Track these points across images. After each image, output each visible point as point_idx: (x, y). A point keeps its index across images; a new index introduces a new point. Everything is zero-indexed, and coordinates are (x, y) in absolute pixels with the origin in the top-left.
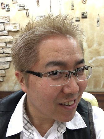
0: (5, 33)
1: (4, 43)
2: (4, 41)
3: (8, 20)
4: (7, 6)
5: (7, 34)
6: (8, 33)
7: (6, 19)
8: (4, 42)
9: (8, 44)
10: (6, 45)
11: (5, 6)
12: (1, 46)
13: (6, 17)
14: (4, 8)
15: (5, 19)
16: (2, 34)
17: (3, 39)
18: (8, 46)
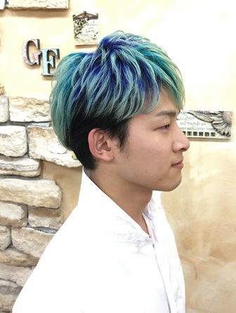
2: (18, 200)
3: (45, 116)
4: (51, 57)
6: (41, 167)
7: (41, 109)
8: (19, 204)
9: (35, 214)
10: (23, 216)
11: (40, 56)
12: (6, 219)
13: (40, 104)
14: (35, 65)
15: (36, 108)
16: (13, 170)
17: (14, 192)
18: (33, 221)
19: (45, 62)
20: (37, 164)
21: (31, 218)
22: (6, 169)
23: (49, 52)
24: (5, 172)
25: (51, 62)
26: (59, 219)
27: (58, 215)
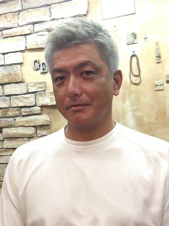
0: (37, 109)
1: (33, 129)
2: (33, 124)
3: (42, 88)
4: (44, 66)
5: (39, 112)
6: (42, 110)
7: (41, 86)
8: (33, 127)
9: (40, 130)
10: (35, 132)
11: (40, 66)
12: (27, 134)
13: (40, 84)
14: (38, 69)
15: (38, 86)
16: (30, 112)
17: (31, 121)
18: (39, 133)
19: (41, 67)
20: (40, 108)
21: (38, 132)
22: (27, 112)
23: (43, 64)
24: (27, 113)
25: (44, 67)
26: (50, 130)
27: (50, 128)
